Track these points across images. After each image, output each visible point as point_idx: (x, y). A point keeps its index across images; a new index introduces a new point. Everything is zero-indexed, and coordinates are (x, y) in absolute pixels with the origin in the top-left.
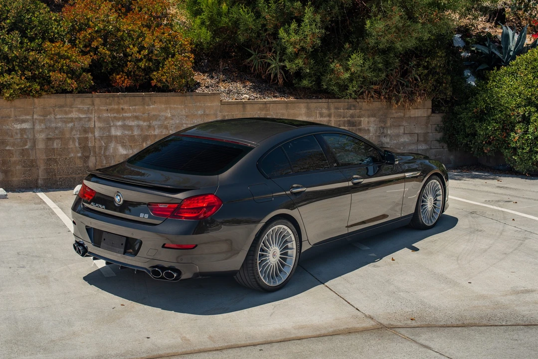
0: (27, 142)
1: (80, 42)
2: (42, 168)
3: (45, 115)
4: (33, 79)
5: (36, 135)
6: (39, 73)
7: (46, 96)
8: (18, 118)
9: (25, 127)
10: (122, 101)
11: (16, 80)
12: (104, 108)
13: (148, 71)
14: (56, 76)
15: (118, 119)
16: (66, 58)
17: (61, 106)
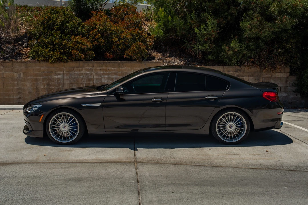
0: (60, 84)
3: (69, 72)
4: (64, 53)
5: (65, 81)
6: (67, 51)
7: (70, 62)
8: (56, 72)
9: (59, 77)
10: (108, 65)
11: (56, 54)
12: (99, 69)
13: (123, 50)
14: (74, 52)
15: (106, 74)
16: (80, 43)
17: (77, 67)
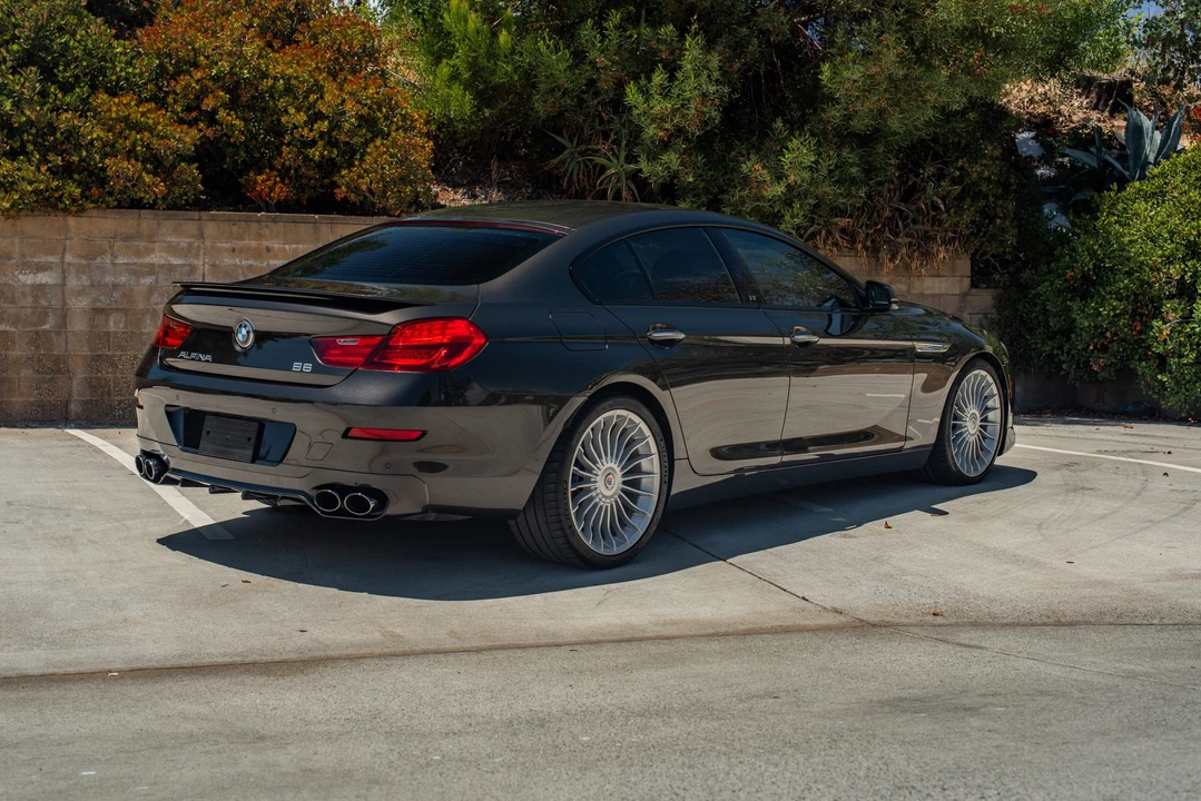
0: (47, 315)
1: (175, 101)
2: (80, 376)
3: (90, 256)
4: (66, 171)
5: (68, 301)
6: (81, 160)
7: (95, 213)
8: (29, 259)
9: (43, 282)
10: (267, 231)
11: (30, 174)
12: (226, 245)
13: (328, 167)
14: (119, 166)
15: (257, 272)
16: (138, 127)
17: (128, 238)
